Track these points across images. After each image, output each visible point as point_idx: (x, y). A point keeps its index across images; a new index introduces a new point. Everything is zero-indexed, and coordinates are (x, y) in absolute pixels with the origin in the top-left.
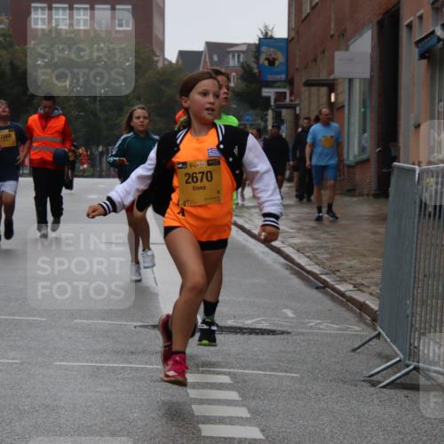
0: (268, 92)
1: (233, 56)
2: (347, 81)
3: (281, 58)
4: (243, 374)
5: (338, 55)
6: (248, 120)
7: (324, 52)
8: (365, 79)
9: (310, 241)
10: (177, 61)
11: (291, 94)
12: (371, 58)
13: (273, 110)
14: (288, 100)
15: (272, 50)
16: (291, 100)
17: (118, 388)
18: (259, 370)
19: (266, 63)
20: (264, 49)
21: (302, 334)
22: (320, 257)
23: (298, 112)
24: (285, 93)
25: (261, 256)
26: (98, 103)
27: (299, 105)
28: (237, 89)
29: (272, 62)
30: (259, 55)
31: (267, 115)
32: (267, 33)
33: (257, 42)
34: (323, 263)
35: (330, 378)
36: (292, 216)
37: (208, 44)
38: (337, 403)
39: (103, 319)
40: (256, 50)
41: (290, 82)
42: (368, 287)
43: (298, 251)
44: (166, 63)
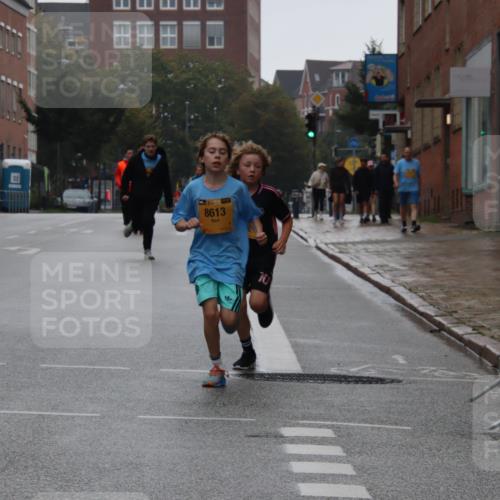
0: (376, 115)
1: (337, 76)
2: (464, 101)
3: (390, 77)
4: (347, 427)
5: (455, 72)
6: (354, 147)
7: (438, 68)
8: (484, 98)
9: (424, 280)
10: (275, 82)
11: (402, 116)
12: (492, 74)
13: (381, 134)
14: (398, 123)
15: (379, 67)
16: (402, 123)
17: (208, 444)
18: (366, 422)
19: (374, 82)
20: (371, 66)
21: (415, 382)
22: (435, 297)
23: (409, 136)
24: (395, 116)
25: (369, 296)
26: (187, 129)
27: (410, 128)
28: (341, 112)
29: (380, 81)
30: (366, 74)
31: (375, 140)
32: (374, 49)
33: (363, 59)
34: (438, 304)
35: (446, 431)
36: (404, 252)
37: (310, 63)
38: (453, 458)
39: (192, 368)
40: (362, 68)
41: (400, 103)
42: (489, 329)
43: (410, 290)
44: (262, 84)
